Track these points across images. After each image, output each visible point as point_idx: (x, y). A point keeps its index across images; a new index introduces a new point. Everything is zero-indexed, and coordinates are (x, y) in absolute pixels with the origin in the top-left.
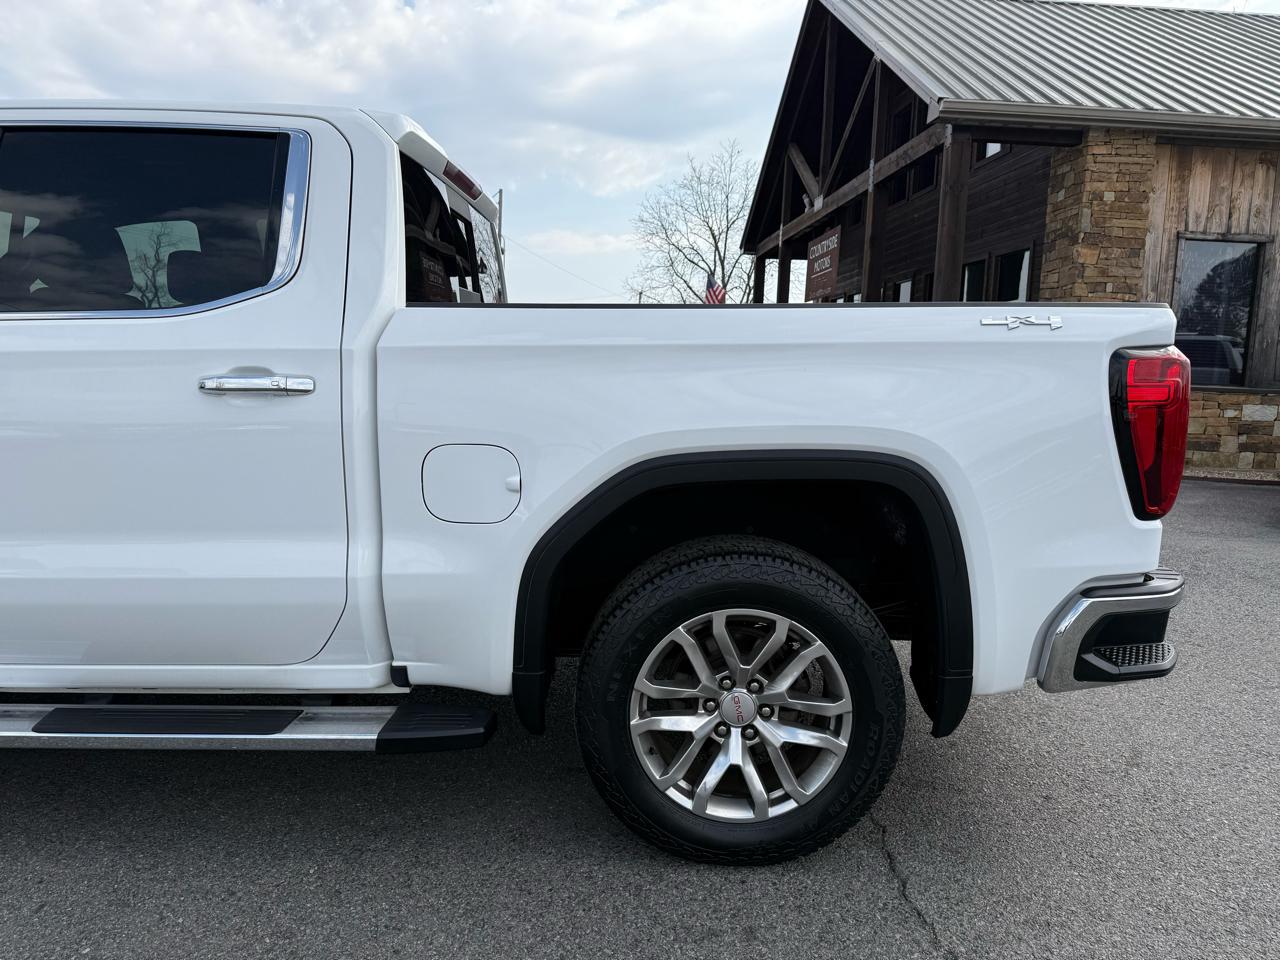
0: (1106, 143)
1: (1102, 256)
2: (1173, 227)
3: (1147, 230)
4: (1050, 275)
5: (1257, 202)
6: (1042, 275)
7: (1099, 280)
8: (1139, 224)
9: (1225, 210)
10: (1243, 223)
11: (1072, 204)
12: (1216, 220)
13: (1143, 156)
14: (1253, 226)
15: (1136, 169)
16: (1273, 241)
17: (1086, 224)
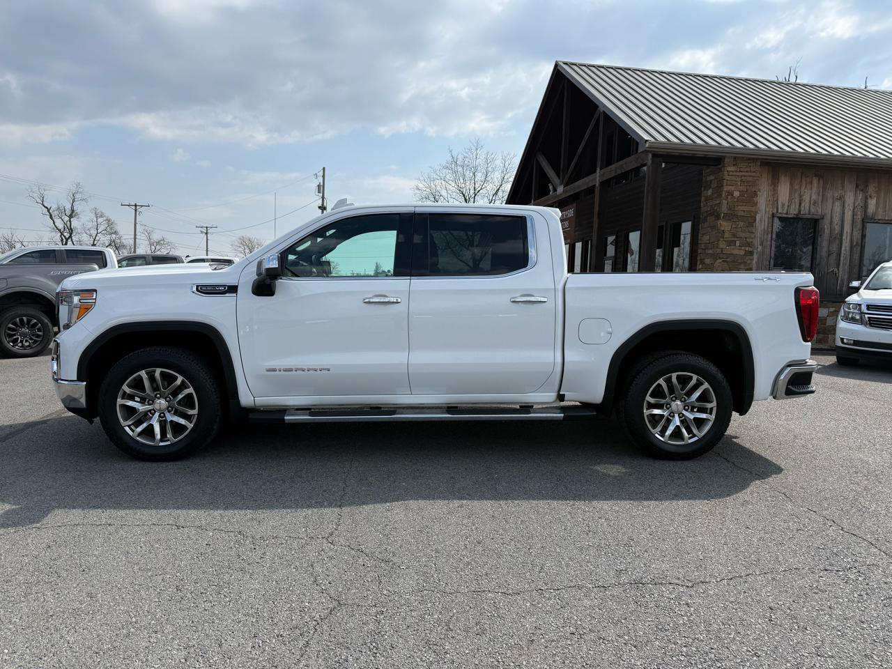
0: (734, 165)
1: (734, 226)
2: (770, 210)
3: (756, 212)
4: (705, 236)
5: (814, 197)
6: (700, 235)
7: (733, 239)
8: (752, 209)
9: (797, 201)
10: (807, 208)
11: (716, 198)
12: (793, 207)
13: (754, 172)
14: (812, 210)
15: (750, 179)
16: (823, 218)
17: (724, 209)
